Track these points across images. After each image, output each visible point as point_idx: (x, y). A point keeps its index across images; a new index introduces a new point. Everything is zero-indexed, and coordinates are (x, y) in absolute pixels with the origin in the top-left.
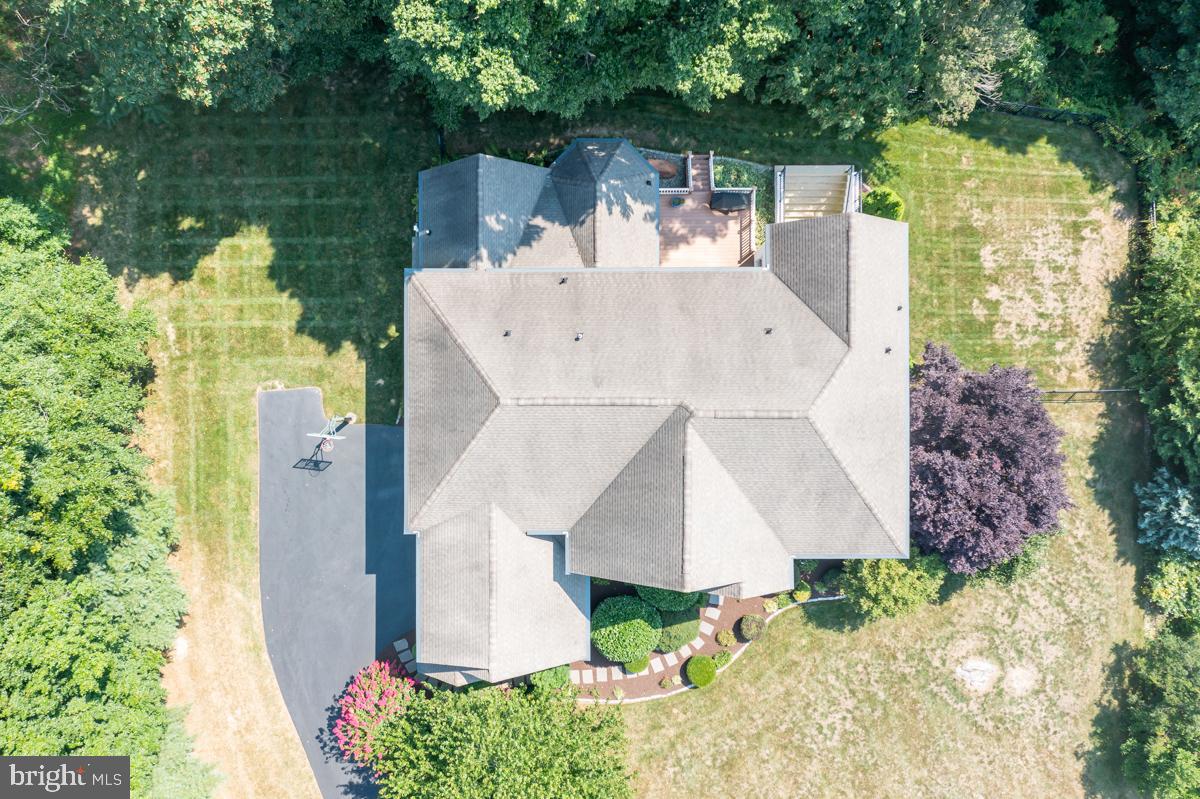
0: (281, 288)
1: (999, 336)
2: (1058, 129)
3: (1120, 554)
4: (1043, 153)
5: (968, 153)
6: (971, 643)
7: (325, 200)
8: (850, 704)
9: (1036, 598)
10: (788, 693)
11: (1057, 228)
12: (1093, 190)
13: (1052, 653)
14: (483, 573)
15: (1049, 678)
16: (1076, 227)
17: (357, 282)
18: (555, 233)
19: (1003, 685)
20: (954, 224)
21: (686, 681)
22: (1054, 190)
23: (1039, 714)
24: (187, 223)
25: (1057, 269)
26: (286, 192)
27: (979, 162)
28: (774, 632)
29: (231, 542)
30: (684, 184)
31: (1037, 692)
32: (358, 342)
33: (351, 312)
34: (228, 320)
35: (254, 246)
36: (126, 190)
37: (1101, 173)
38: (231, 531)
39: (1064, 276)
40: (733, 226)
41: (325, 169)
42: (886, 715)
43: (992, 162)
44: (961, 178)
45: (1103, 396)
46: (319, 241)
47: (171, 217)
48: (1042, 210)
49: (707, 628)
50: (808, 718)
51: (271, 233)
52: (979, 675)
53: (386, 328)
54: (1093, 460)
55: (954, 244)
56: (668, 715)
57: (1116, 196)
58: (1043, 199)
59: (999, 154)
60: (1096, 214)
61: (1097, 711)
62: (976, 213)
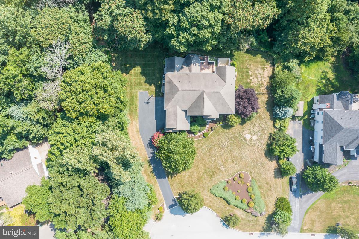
0: (142, 76)
1: (252, 84)
2: (261, 53)
3: (270, 119)
4: (259, 56)
5: (247, 56)
6: (247, 132)
7: (149, 62)
8: (228, 141)
9: (257, 125)
10: (219, 139)
11: (261, 68)
12: (266, 62)
13: (260, 134)
14: (175, 115)
15: (259, 138)
16: (264, 68)
17: (154, 75)
18: (186, 68)
19: (252, 138)
20: (245, 67)
21: (204, 136)
22: (260, 62)
23: (258, 143)
24: (128, 66)
25: (261, 74)
26: (143, 61)
27: (249, 58)
28: (217, 129)
29: (134, 115)
30: (204, 61)
31: (257, 140)
32: (154, 84)
33: (153, 80)
34: (134, 81)
35: (138, 69)
36: (119, 60)
37: (268, 60)
38: (134, 113)
39: (262, 75)
40: (211, 67)
41: (149, 57)
42: (234, 142)
43: (251, 58)
44: (246, 60)
45: (268, 94)
46: (148, 68)
47: (125, 65)
48: (258, 65)
49: (207, 128)
50: (222, 143)
51: (141, 67)
52: (248, 137)
53: (158, 82)
54: (266, 104)
55: (245, 70)
56: (201, 142)
57: (270, 63)
58: (258, 63)
59: (252, 56)
60: (267, 66)
61: (267, 143)
62: (248, 66)
